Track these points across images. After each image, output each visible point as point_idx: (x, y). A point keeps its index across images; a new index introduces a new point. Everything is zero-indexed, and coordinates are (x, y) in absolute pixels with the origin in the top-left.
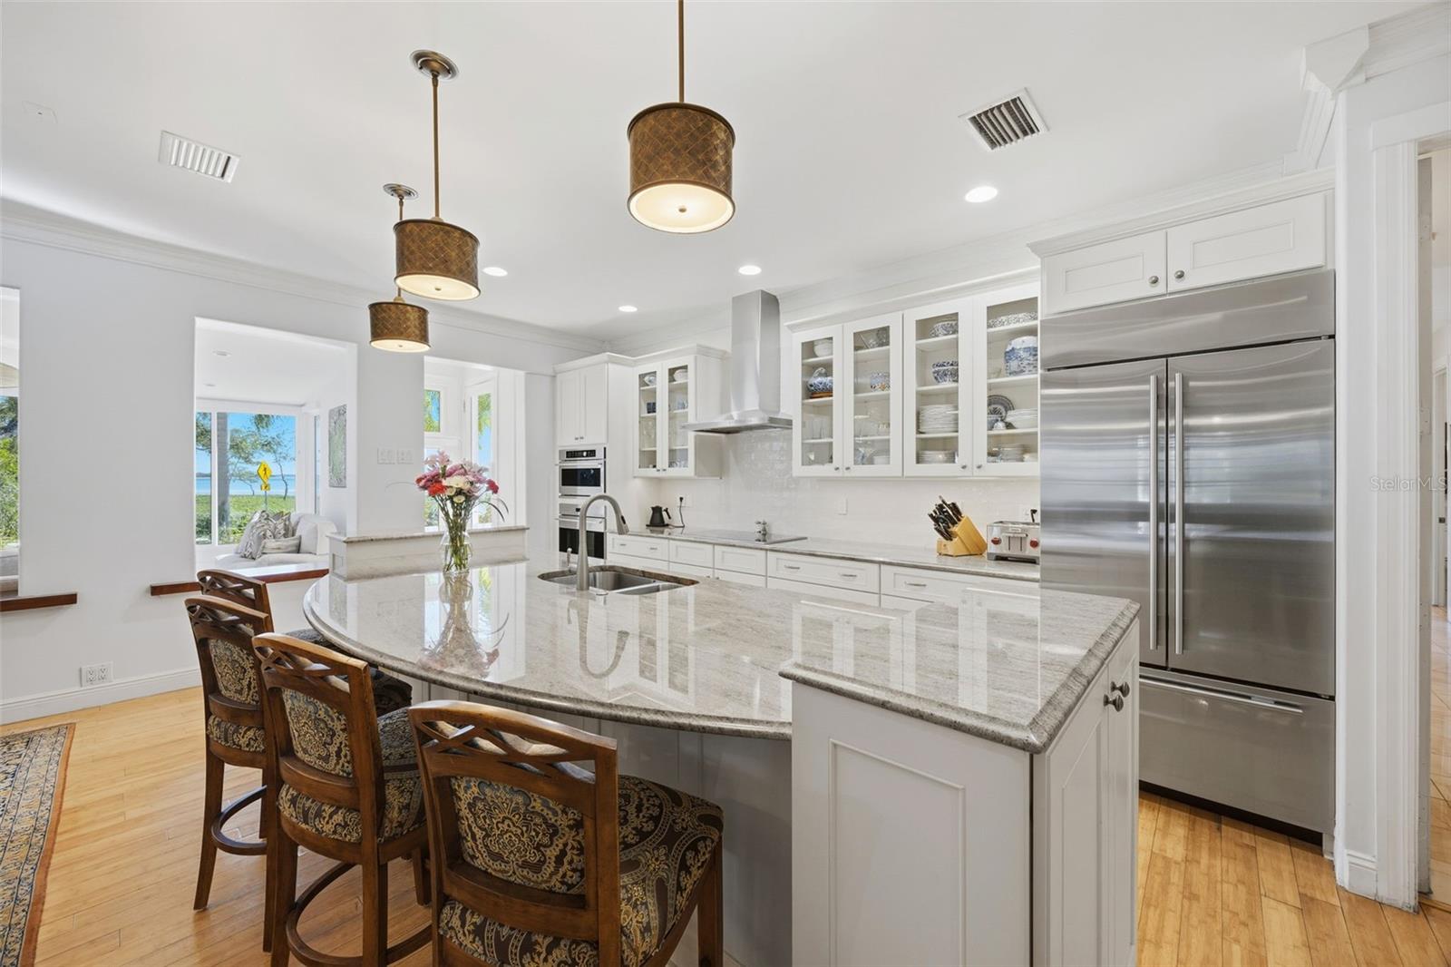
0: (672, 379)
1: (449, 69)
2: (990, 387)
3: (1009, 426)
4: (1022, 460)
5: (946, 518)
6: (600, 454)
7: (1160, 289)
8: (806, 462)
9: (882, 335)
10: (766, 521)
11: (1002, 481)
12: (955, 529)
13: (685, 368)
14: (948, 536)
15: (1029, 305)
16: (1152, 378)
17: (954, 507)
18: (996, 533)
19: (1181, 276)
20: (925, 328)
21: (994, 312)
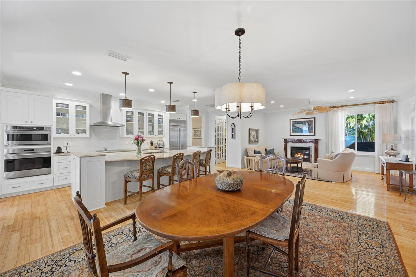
0: (76, 108)
7: (178, 119)
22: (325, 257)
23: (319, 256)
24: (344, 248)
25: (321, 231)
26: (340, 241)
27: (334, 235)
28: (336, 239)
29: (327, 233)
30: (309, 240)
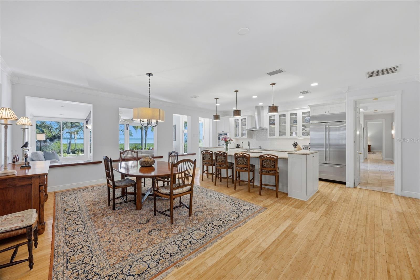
0: (242, 121)
1: (238, 91)
2: (302, 124)
3: (306, 130)
4: (307, 136)
5: (295, 145)
6: (228, 134)
7: (326, 113)
8: (270, 136)
9: (284, 115)
10: (261, 146)
11: (305, 139)
12: (297, 146)
13: (245, 119)
14: (295, 147)
15: (309, 113)
16: (325, 125)
17: (297, 143)
18: (303, 147)
19: (329, 112)
20: (292, 115)
21: (303, 113)
22: (107, 221)
23: (110, 220)
24: (99, 235)
25: (125, 234)
26: (105, 237)
27: (113, 239)
28: (109, 237)
29: (120, 236)
30: (124, 222)
